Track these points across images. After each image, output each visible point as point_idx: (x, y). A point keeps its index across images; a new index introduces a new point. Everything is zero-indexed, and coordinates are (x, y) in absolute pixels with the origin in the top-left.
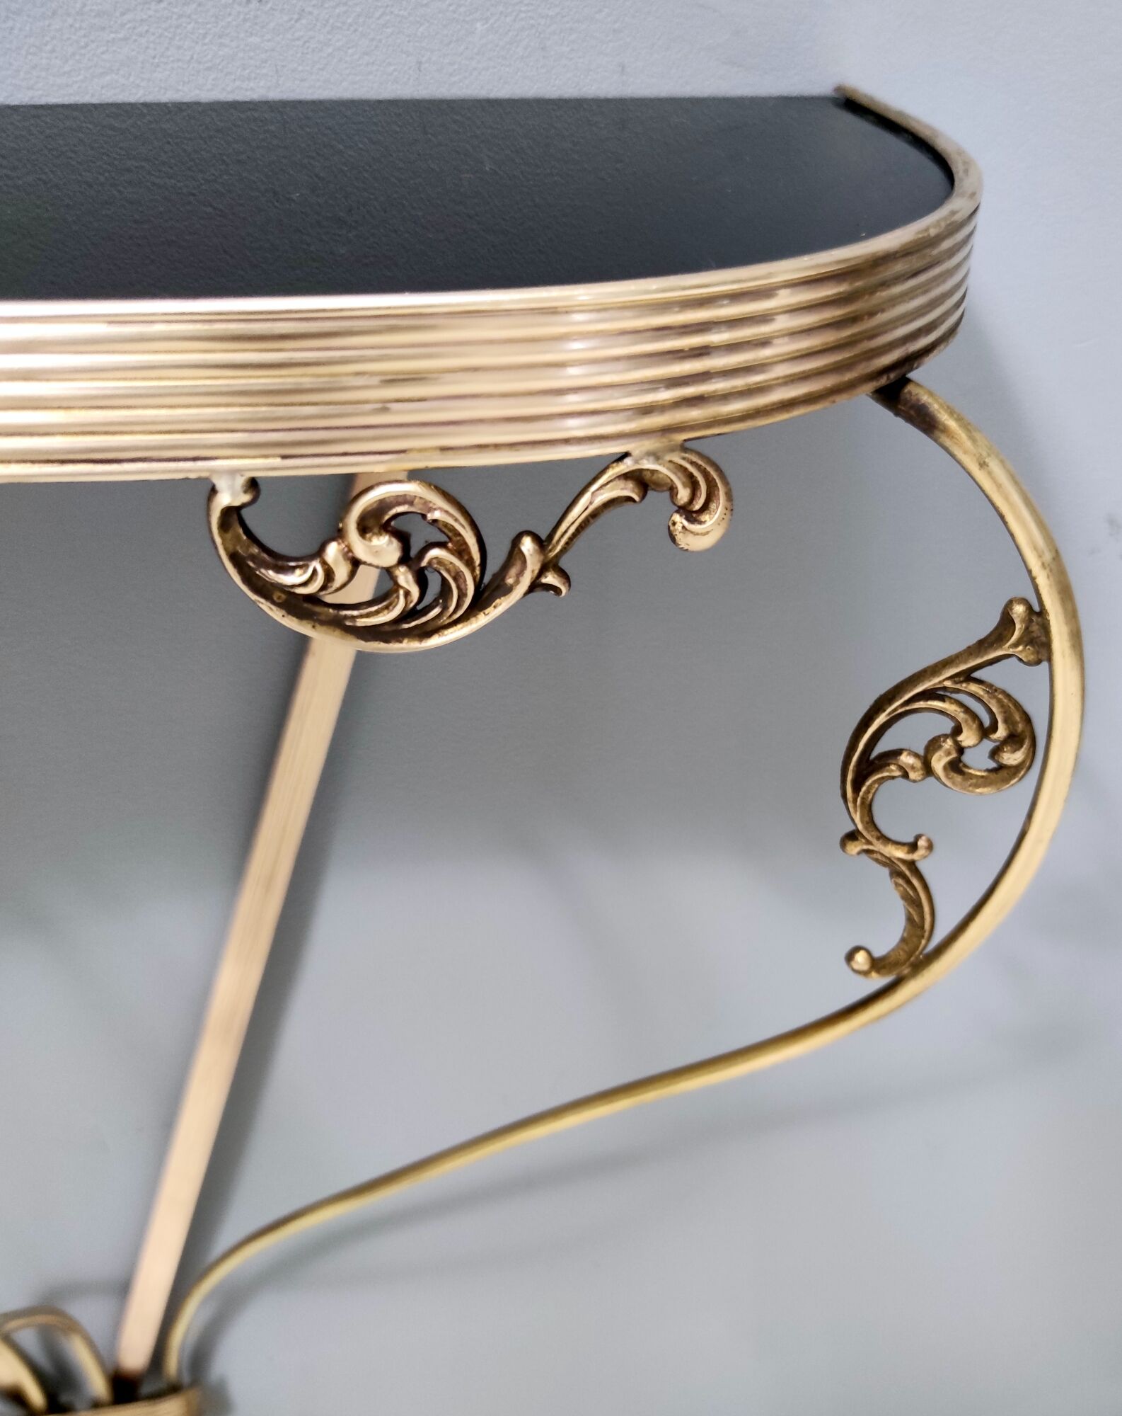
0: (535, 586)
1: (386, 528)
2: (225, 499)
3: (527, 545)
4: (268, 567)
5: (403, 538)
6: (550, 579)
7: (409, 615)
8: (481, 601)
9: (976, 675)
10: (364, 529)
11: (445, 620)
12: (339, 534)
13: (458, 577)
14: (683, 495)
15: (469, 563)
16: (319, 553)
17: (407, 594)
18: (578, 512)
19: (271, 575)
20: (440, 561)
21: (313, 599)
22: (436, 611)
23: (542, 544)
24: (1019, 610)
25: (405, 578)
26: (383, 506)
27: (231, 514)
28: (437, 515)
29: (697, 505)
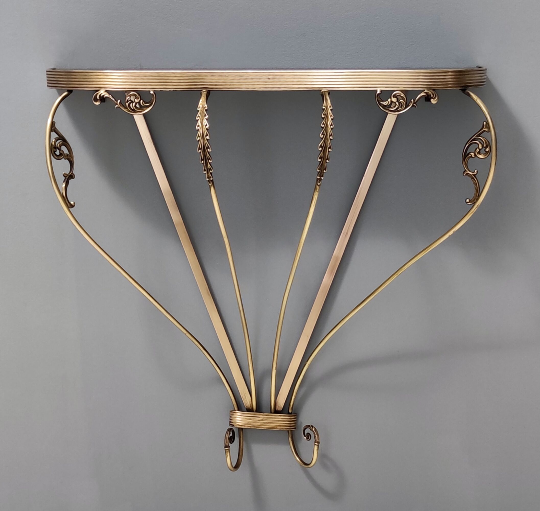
0: (413, 106)
1: (396, 97)
2: (378, 92)
3: (412, 100)
4: (381, 101)
5: (398, 99)
6: (415, 105)
7: (397, 109)
8: (406, 108)
9: (481, 135)
10: (393, 97)
11: (401, 109)
12: (390, 98)
13: (404, 103)
14: (432, 96)
15: (405, 101)
16: (388, 100)
17: (397, 106)
18: (419, 96)
19: (381, 103)
20: (401, 101)
21: (386, 106)
22: (400, 108)
23: (414, 100)
24: (485, 123)
25: (397, 103)
26: (396, 94)
27: (379, 94)
28: (402, 95)
29: (434, 97)
